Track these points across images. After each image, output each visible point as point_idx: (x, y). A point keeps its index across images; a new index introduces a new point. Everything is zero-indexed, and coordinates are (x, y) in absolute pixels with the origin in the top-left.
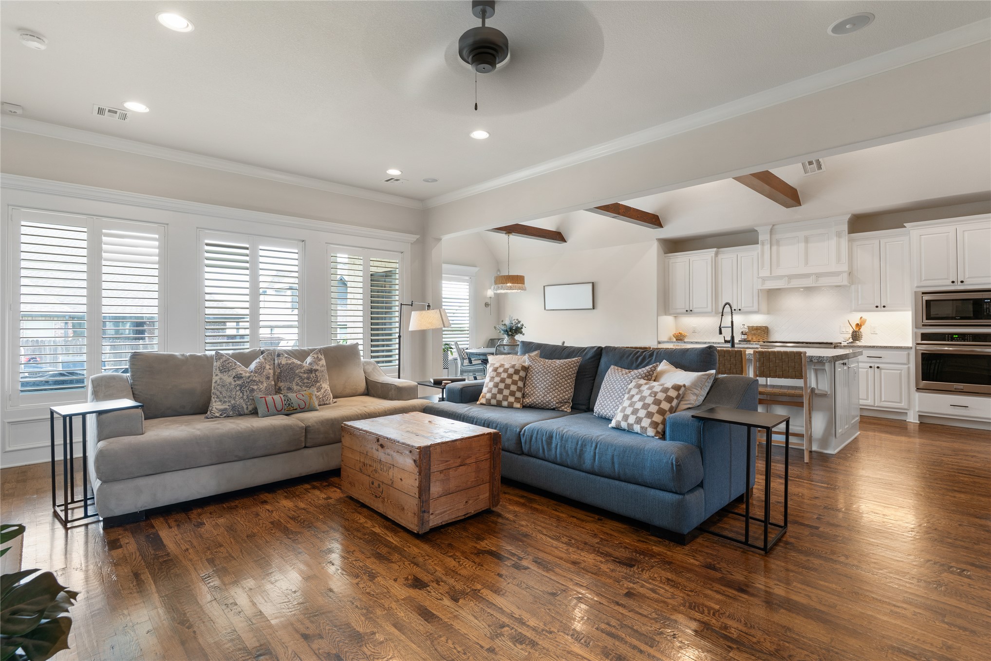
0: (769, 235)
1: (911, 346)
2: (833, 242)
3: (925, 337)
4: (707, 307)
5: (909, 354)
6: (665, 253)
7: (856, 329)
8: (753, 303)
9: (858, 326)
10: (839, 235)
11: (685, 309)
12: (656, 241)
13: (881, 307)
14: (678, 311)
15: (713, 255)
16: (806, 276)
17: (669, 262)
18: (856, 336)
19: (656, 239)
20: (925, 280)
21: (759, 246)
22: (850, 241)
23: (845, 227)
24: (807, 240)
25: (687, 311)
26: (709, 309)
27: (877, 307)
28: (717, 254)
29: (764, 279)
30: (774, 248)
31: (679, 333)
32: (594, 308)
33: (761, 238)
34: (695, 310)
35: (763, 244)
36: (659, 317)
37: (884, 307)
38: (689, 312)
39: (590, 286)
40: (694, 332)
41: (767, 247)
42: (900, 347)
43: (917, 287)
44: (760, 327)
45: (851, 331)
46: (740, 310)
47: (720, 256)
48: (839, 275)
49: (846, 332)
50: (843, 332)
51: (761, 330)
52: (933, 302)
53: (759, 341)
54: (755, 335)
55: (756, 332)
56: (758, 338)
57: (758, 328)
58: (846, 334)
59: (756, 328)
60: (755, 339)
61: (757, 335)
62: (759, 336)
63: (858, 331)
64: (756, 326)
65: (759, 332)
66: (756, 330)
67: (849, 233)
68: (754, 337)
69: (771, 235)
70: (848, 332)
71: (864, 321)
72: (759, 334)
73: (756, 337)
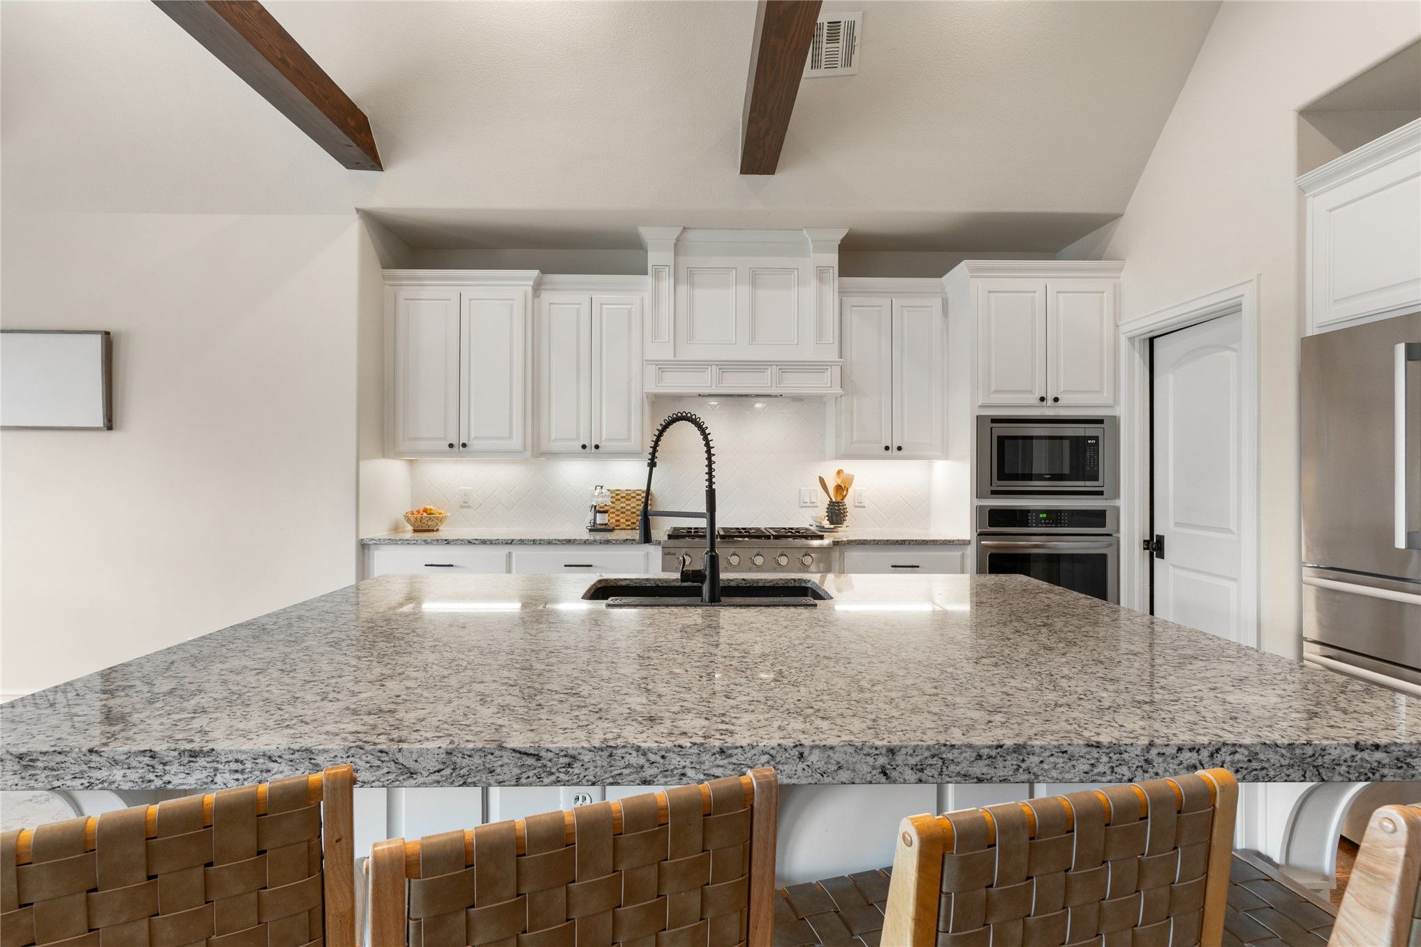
0: (672, 254)
1: (968, 538)
2: (810, 290)
3: (998, 518)
4: (511, 437)
5: (963, 556)
6: (385, 267)
7: (836, 497)
8: (629, 430)
9: (839, 489)
10: (821, 273)
11: (444, 439)
12: (355, 216)
13: (893, 450)
14: (425, 445)
15: (530, 288)
16: (756, 366)
17: (396, 296)
18: (836, 513)
19: (358, 210)
20: (996, 391)
21: (648, 280)
22: (842, 292)
23: (832, 259)
24: (754, 280)
25: (451, 446)
26: (516, 443)
27: (887, 448)
28: (537, 288)
29: (663, 367)
30: (683, 289)
31: (425, 511)
32: (110, 425)
33: (653, 258)
34: (474, 445)
35: (657, 276)
36: (362, 463)
37: (899, 448)
38: (459, 448)
39: (96, 342)
40: (465, 505)
41: (667, 284)
42: (950, 541)
43: (981, 406)
44: (634, 491)
45: (826, 501)
46: (597, 447)
47: (546, 297)
48: (823, 371)
49: (811, 505)
50: (807, 505)
51: (637, 500)
52: (1007, 442)
53: (632, 529)
54: (624, 513)
55: (627, 505)
56: (632, 521)
57: (630, 494)
58: (810, 509)
59: (627, 495)
60: (624, 523)
61: (629, 513)
62: (635, 515)
63: (838, 503)
64: (627, 490)
65: (632, 505)
66: (627, 500)
67: (839, 276)
68: (622, 518)
69: (676, 255)
70: (814, 505)
71: (850, 480)
72: (634, 510)
73: (627, 518)
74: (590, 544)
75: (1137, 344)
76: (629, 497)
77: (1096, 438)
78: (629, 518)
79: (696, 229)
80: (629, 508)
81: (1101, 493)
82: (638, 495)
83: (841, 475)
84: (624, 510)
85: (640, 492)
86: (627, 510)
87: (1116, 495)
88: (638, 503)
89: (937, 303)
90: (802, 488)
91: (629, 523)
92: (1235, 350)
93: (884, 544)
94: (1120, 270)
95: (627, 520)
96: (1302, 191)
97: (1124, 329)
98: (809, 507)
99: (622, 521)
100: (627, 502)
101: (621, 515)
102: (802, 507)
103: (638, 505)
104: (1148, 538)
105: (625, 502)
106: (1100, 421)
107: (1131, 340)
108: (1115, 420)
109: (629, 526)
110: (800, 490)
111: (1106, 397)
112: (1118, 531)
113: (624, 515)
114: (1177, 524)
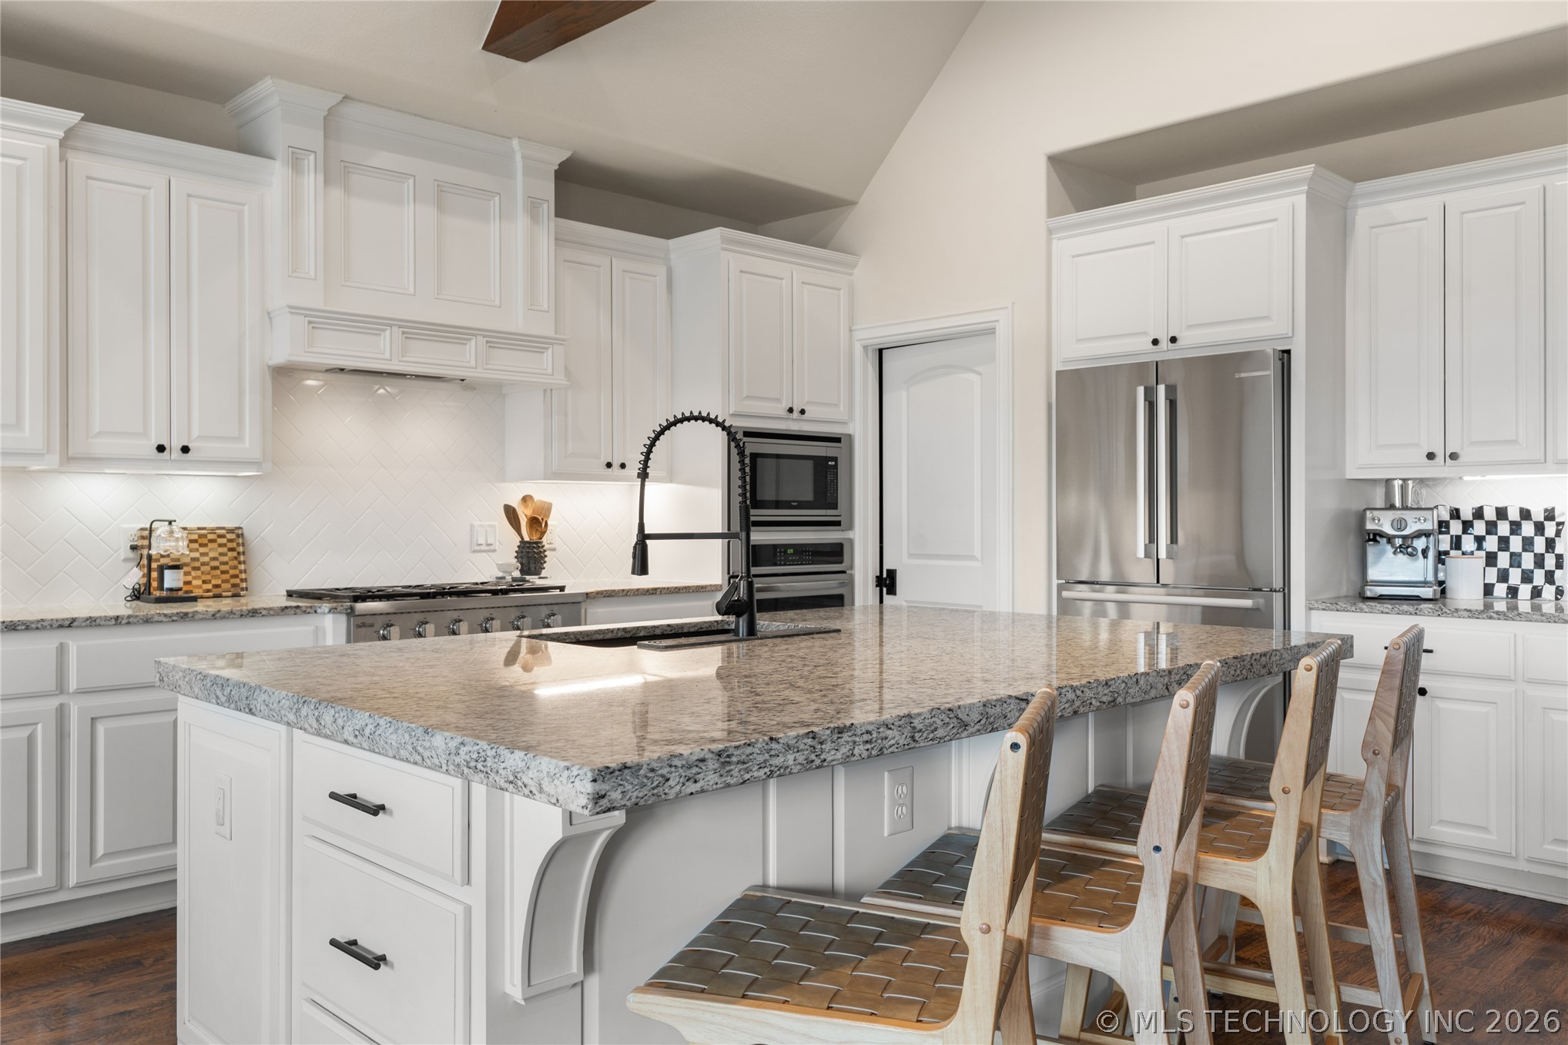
0: (322, 136)
1: (720, 583)
2: (518, 227)
4: (19, 425)
7: (530, 535)
9: (534, 524)
10: (533, 207)
13: (615, 468)
16: (457, 334)
18: (531, 557)
20: (748, 397)
21: (277, 172)
22: (559, 240)
23: (548, 191)
24: (442, 199)
28: (72, 142)
29: (317, 320)
30: (334, 195)
33: (283, 134)
35: (295, 166)
37: (623, 466)
41: (311, 181)
42: (702, 587)
43: (733, 415)
44: (213, 531)
45: (514, 541)
46: (184, 449)
48: (541, 351)
49: (488, 548)
50: (483, 548)
51: (220, 545)
52: (759, 460)
53: (215, 596)
54: (198, 569)
55: (202, 554)
56: (214, 582)
57: (205, 536)
58: (485, 554)
59: (201, 536)
60: (200, 587)
61: (207, 568)
62: (218, 572)
63: (536, 543)
64: (199, 529)
65: (212, 555)
66: (201, 545)
67: (557, 215)
68: (195, 578)
69: (326, 137)
70: (491, 548)
71: (547, 509)
72: (216, 563)
73: (205, 577)
74: (223, 618)
75: (870, 354)
76: (205, 541)
77: (835, 459)
78: (208, 577)
79: (361, 101)
80: (206, 559)
81: (838, 524)
82: (220, 536)
83: (530, 503)
84: (197, 564)
85: (224, 532)
86: (203, 564)
87: (851, 527)
88: (221, 550)
89: (661, 272)
90: (474, 523)
91: (209, 586)
92: (980, 374)
93: (634, 595)
94: (854, 266)
95: (204, 582)
96: (1050, 231)
97: (858, 335)
98: (484, 551)
99: (195, 583)
100: (202, 550)
101: (193, 573)
102: (475, 551)
103: (221, 554)
104: (878, 574)
105: (197, 550)
106: (837, 440)
107: (865, 348)
108: (850, 437)
109: (208, 591)
110: (472, 526)
111: (841, 413)
112: (852, 567)
113: (199, 573)
114: (911, 556)
